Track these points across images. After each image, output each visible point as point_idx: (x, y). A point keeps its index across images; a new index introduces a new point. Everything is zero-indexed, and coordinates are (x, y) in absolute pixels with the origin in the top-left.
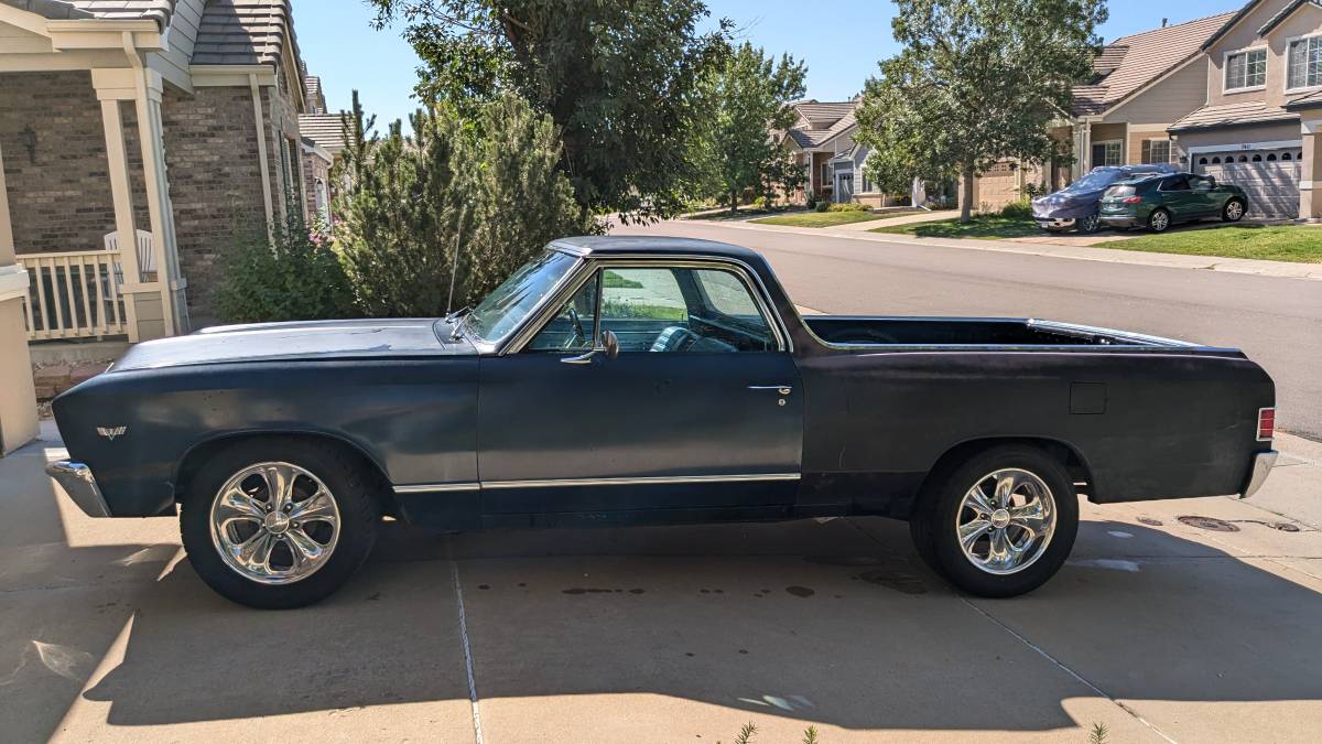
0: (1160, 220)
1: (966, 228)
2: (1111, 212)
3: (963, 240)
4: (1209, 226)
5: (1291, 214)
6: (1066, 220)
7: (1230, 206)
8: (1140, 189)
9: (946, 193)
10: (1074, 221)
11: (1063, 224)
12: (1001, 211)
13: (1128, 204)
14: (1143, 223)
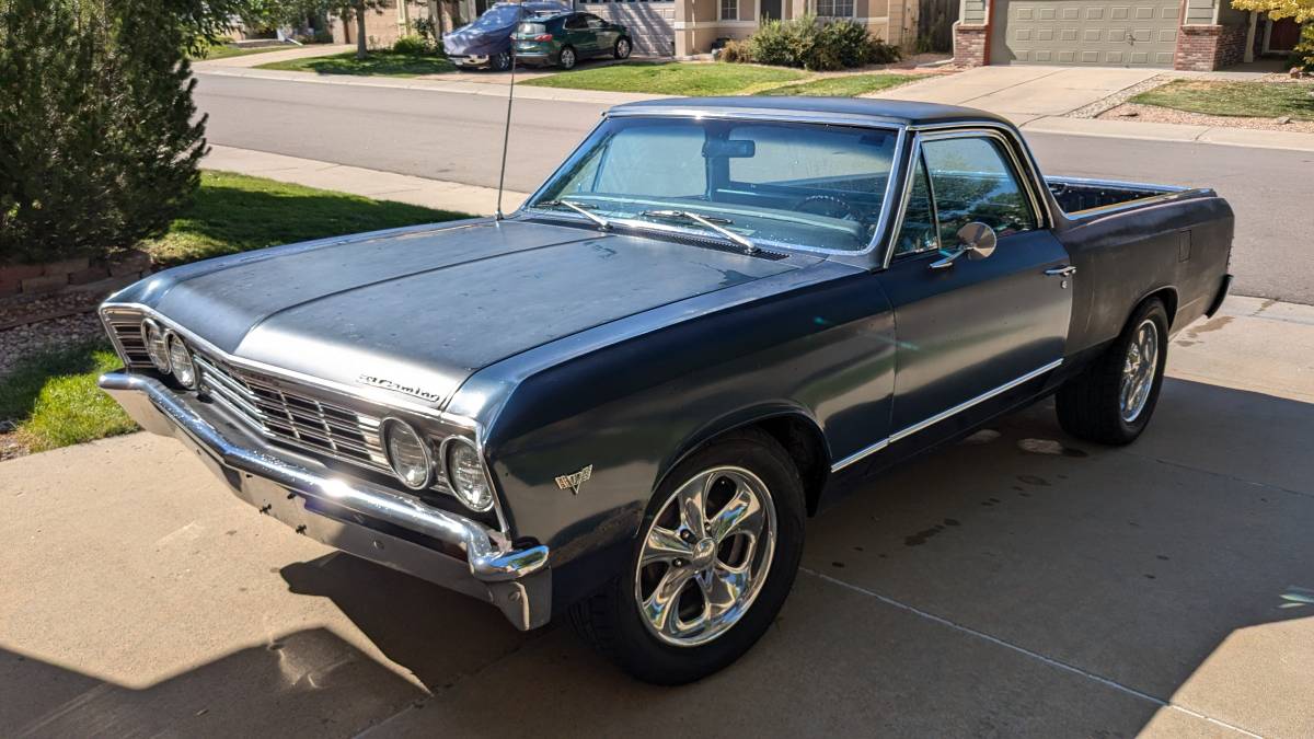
0: (568, 57)
1: (367, 64)
2: (526, 50)
3: (371, 78)
4: (606, 63)
5: (667, 53)
6: (479, 57)
7: (620, 45)
8: (550, 26)
9: (311, 26)
10: (487, 58)
11: (478, 61)
12: (392, 47)
13: (540, 42)
14: (554, 61)
